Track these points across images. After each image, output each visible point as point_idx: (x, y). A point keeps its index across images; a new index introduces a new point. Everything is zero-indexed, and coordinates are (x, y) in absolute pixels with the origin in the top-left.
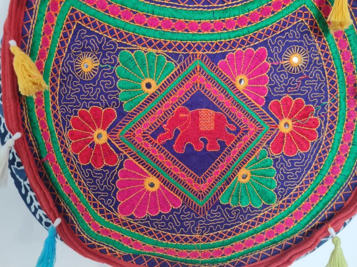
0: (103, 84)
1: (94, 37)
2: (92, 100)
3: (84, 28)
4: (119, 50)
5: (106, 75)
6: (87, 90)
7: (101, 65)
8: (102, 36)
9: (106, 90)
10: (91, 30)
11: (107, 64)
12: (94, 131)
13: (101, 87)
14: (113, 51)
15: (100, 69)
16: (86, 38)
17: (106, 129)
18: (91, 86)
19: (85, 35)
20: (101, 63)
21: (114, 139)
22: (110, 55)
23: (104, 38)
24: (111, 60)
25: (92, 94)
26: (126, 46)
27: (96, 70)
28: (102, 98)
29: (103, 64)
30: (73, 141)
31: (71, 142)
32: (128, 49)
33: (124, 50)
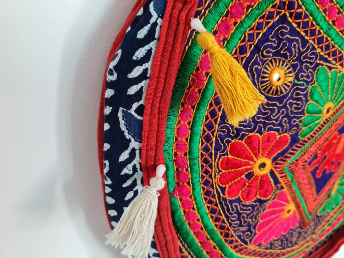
0: (291, 104)
1: (297, 41)
2: (273, 124)
3: (290, 24)
4: (318, 65)
5: (298, 94)
6: (268, 109)
7: (296, 81)
8: (307, 41)
9: (292, 112)
10: (298, 29)
11: (304, 80)
12: (255, 159)
13: (287, 109)
14: (311, 64)
15: (294, 85)
16: (287, 39)
17: (272, 158)
18: (275, 105)
19: (286, 33)
20: (297, 78)
21: (278, 169)
22: (307, 68)
23: (309, 46)
24: (308, 76)
25: (274, 116)
26: (326, 61)
27: (288, 86)
28: (285, 122)
29: (299, 80)
30: (223, 171)
31: (220, 171)
32: (327, 66)
33: (323, 65)
